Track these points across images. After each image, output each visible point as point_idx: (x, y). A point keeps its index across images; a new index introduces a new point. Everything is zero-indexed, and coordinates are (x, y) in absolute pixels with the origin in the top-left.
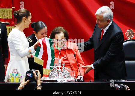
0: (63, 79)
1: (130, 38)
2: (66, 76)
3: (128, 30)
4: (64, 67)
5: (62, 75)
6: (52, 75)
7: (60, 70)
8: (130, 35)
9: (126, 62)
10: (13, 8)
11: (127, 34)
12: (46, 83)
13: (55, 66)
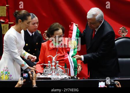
0: (57, 77)
1: (123, 36)
2: (60, 73)
3: (121, 28)
4: (58, 65)
5: (56, 72)
6: (46, 73)
7: (54, 67)
8: (123, 32)
9: (119, 59)
10: (7, 5)
11: (120, 32)
12: (40, 80)
13: (49, 64)
